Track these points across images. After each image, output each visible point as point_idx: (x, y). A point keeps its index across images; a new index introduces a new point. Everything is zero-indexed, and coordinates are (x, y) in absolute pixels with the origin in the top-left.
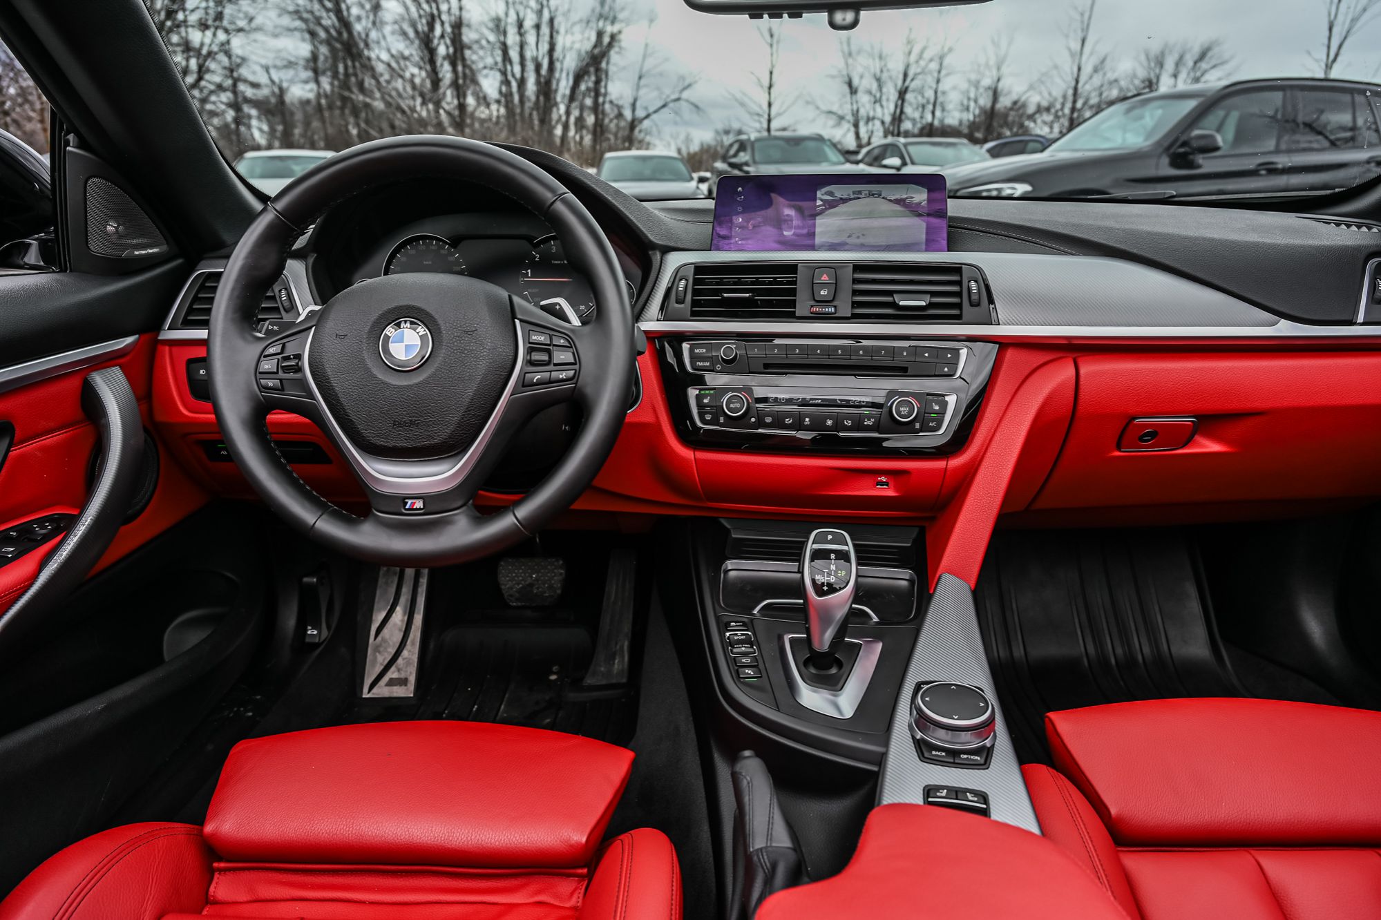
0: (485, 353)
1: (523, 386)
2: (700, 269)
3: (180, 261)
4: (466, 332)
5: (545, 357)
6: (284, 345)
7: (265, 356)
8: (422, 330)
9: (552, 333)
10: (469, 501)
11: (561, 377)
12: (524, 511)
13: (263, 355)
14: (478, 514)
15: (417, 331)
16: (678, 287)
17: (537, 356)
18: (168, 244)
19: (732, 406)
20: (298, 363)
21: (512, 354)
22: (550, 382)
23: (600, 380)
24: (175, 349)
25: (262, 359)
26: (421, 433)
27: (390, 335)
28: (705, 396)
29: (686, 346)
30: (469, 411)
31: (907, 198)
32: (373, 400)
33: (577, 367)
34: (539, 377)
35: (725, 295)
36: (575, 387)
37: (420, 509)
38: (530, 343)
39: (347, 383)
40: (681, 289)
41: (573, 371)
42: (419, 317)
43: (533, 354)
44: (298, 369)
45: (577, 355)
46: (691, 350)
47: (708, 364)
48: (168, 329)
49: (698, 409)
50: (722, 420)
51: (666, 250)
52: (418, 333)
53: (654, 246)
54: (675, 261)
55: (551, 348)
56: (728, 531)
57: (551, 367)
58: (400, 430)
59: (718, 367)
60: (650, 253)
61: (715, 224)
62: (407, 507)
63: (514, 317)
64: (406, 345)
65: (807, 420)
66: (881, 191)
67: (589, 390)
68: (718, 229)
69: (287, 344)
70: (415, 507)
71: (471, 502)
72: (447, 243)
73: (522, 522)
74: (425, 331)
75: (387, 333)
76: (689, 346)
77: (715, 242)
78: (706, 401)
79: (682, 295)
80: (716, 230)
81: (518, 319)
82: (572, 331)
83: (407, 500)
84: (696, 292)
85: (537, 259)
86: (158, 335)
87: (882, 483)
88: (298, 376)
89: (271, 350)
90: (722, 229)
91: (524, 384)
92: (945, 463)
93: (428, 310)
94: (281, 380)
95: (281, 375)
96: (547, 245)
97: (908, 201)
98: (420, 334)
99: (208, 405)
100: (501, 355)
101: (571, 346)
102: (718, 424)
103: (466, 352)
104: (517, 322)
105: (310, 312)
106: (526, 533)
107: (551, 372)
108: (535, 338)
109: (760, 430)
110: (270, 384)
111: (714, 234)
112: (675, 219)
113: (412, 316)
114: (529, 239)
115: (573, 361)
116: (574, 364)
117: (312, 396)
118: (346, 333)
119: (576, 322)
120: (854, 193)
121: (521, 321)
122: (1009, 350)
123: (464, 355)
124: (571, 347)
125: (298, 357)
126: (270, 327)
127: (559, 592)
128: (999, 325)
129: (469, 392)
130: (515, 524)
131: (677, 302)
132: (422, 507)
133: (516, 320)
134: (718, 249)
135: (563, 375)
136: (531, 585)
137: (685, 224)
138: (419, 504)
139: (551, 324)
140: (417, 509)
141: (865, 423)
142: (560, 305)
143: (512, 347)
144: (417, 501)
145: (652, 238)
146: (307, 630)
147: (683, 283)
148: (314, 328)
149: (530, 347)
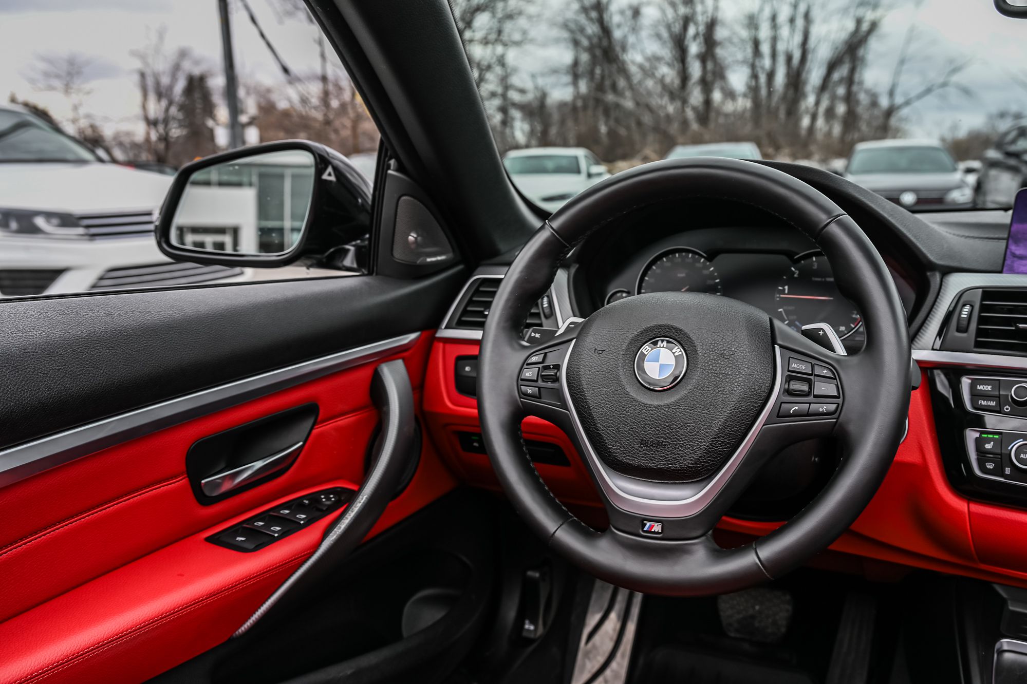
0: (740, 379)
1: (778, 416)
2: (989, 294)
3: (461, 267)
4: (723, 356)
5: (805, 387)
6: (546, 354)
7: (528, 364)
8: (678, 350)
9: (814, 362)
10: (709, 531)
11: (821, 410)
12: (768, 551)
13: (526, 364)
14: (717, 547)
15: (673, 351)
16: (960, 313)
17: (795, 386)
18: (454, 251)
19: (1022, 456)
20: (556, 373)
21: (769, 382)
22: (808, 414)
23: (866, 418)
24: (449, 347)
25: (525, 366)
26: (667, 455)
27: (646, 353)
28: (988, 441)
29: (966, 382)
30: (719, 437)
32: (623, 417)
33: (840, 401)
34: (797, 408)
35: (1021, 325)
36: (837, 422)
37: (658, 533)
38: (789, 371)
39: (600, 397)
40: (966, 316)
41: (835, 405)
42: (676, 337)
43: (792, 383)
44: (556, 379)
45: (841, 388)
46: (973, 387)
47: (993, 404)
48: (446, 328)
49: (977, 455)
50: (1008, 471)
51: (947, 271)
52: (674, 353)
53: (933, 267)
54: (957, 283)
55: (812, 377)
56: (1004, 602)
57: (811, 398)
58: (647, 450)
59: (1007, 408)
60: (928, 274)
61: (1010, 241)
62: (645, 529)
63: (774, 342)
64: (660, 364)
67: (852, 428)
68: (1013, 248)
69: (548, 354)
70: (653, 530)
71: (710, 532)
72: (702, 256)
73: (764, 562)
74: (681, 351)
75: (643, 351)
76: (970, 381)
77: (1008, 262)
78: (988, 446)
79: (965, 323)
80: (1010, 249)
81: (778, 345)
82: (838, 361)
83: (645, 522)
84: (982, 320)
85: (796, 276)
86: (435, 332)
88: (555, 385)
89: (534, 359)
90: (1018, 248)
91: (779, 414)
93: (686, 331)
94: (539, 388)
95: (540, 383)
96: (808, 261)
98: (676, 354)
99: (474, 402)
100: (758, 382)
101: (835, 377)
102: (1002, 475)
103: (721, 376)
104: (777, 348)
105: (571, 323)
106: (768, 576)
107: (810, 403)
108: (795, 366)
110: (530, 391)
111: (1008, 252)
112: (958, 235)
113: (669, 335)
114: (789, 255)
115: (836, 394)
116: (838, 397)
117: (565, 406)
118: (603, 348)
119: (840, 350)
121: (781, 346)
123: (718, 379)
124: (836, 379)
125: (557, 367)
126: (533, 334)
127: (783, 630)
129: (721, 417)
130: (757, 564)
131: (959, 330)
132: (660, 531)
133: (775, 346)
134: (1012, 271)
135: (823, 408)
136: (753, 617)
137: (971, 241)
138: (657, 528)
139: (812, 352)
140: (655, 533)
142: (824, 331)
143: (769, 375)
144: (656, 524)
145: (932, 258)
146: (523, 624)
147: (967, 309)
148: (574, 341)
149: (789, 376)
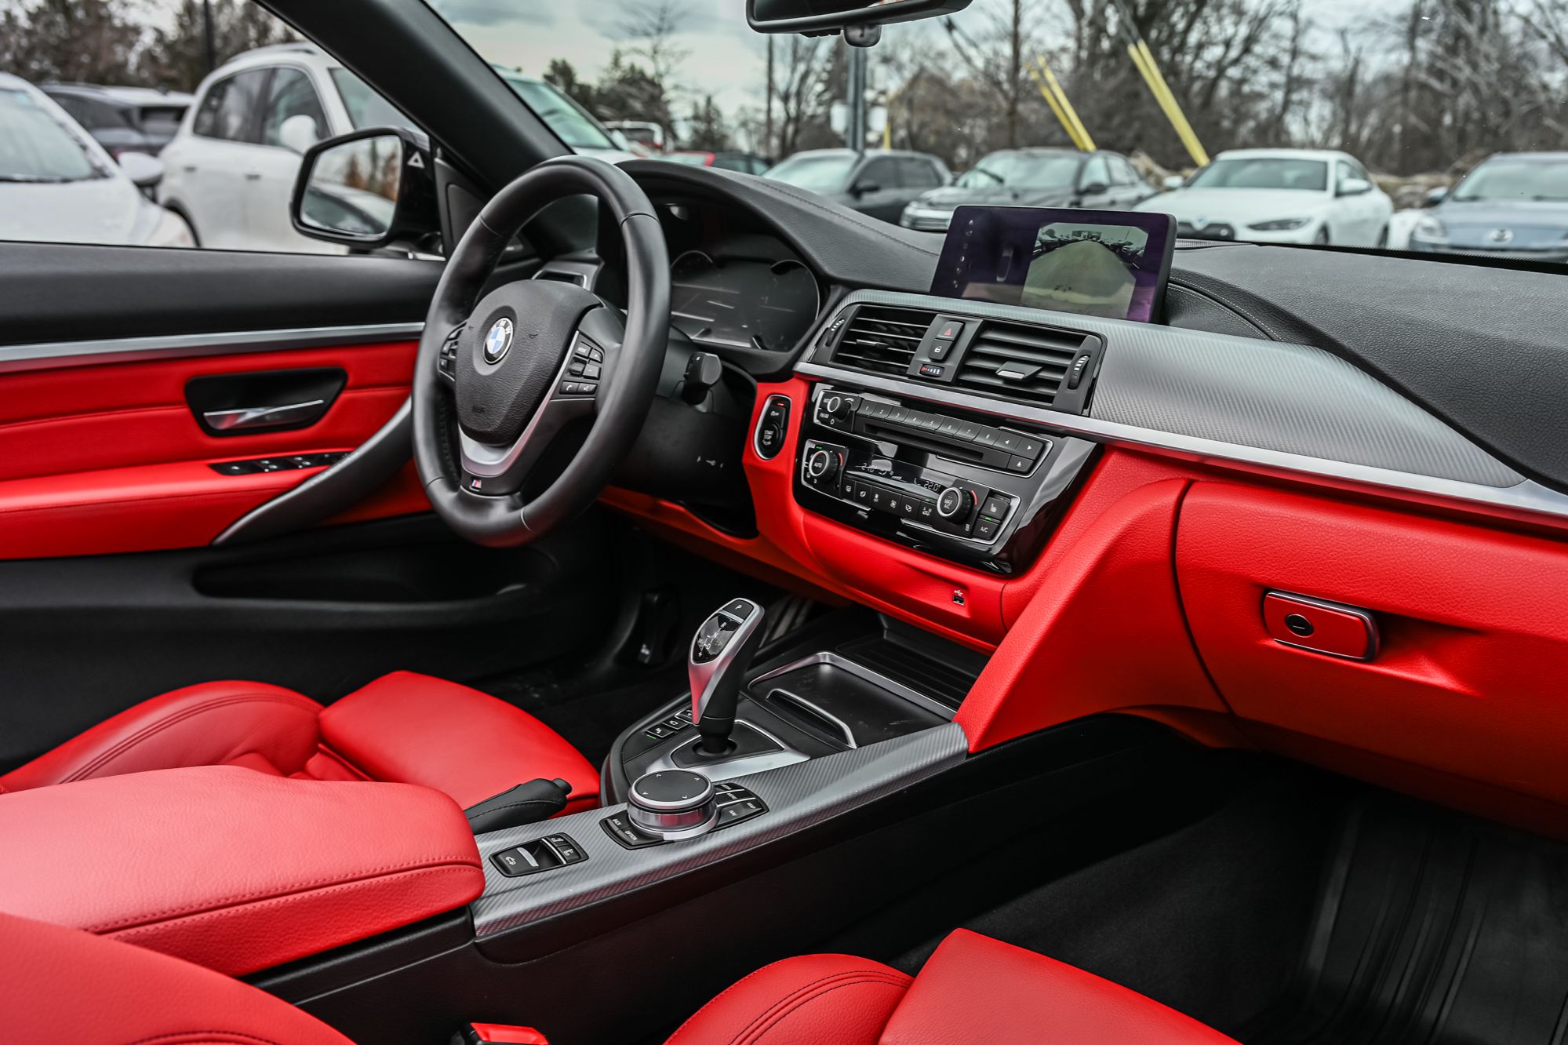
1: (561, 393)
2: (868, 309)
3: (535, 260)
5: (580, 369)
6: (460, 332)
7: (449, 340)
9: (594, 346)
10: (516, 492)
11: (584, 389)
15: (507, 330)
19: (815, 464)
21: (555, 361)
22: (577, 392)
26: (485, 421)
27: (491, 333)
31: (1124, 244)
32: (468, 385)
33: (598, 381)
34: (571, 386)
36: (594, 401)
37: (479, 488)
38: (576, 354)
40: (833, 330)
41: (594, 386)
42: (512, 319)
43: (574, 364)
45: (601, 369)
46: (822, 400)
47: (827, 416)
50: (816, 480)
51: (857, 287)
53: (834, 281)
54: (852, 298)
55: (587, 360)
57: (581, 379)
58: (476, 415)
59: (832, 422)
60: (831, 287)
62: (473, 484)
63: (577, 328)
64: (498, 339)
65: (877, 496)
66: (1101, 233)
70: (477, 486)
72: (711, 262)
73: (526, 517)
74: (511, 330)
75: (492, 329)
79: (832, 337)
81: (579, 331)
82: (606, 347)
83: (474, 479)
84: (848, 335)
87: (956, 598)
89: (453, 335)
91: (561, 391)
92: (1002, 585)
93: (520, 313)
94: (448, 361)
95: (450, 356)
97: (1125, 247)
98: (507, 333)
101: (602, 361)
102: (813, 484)
103: (526, 354)
104: (576, 334)
106: (529, 529)
107: (580, 383)
108: (580, 349)
109: (844, 501)
110: (443, 363)
113: (509, 316)
114: (771, 263)
115: (597, 376)
120: (1074, 234)
121: (581, 333)
122: (1113, 456)
123: (523, 356)
124: (601, 363)
128: (1089, 417)
129: (517, 390)
131: (827, 344)
132: (481, 487)
133: (576, 332)
135: (587, 388)
138: (480, 484)
140: (477, 488)
141: (923, 513)
144: (480, 481)
145: (830, 271)
146: (641, 648)
147: (839, 323)
149: (575, 358)
